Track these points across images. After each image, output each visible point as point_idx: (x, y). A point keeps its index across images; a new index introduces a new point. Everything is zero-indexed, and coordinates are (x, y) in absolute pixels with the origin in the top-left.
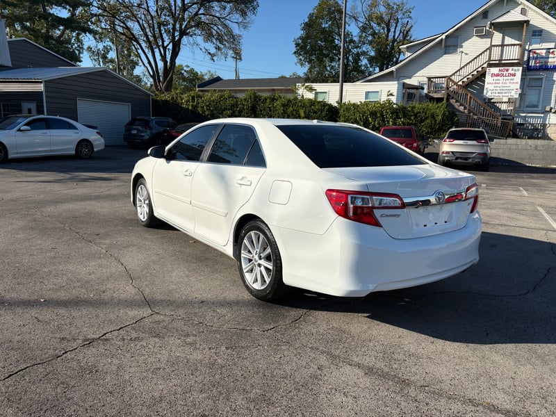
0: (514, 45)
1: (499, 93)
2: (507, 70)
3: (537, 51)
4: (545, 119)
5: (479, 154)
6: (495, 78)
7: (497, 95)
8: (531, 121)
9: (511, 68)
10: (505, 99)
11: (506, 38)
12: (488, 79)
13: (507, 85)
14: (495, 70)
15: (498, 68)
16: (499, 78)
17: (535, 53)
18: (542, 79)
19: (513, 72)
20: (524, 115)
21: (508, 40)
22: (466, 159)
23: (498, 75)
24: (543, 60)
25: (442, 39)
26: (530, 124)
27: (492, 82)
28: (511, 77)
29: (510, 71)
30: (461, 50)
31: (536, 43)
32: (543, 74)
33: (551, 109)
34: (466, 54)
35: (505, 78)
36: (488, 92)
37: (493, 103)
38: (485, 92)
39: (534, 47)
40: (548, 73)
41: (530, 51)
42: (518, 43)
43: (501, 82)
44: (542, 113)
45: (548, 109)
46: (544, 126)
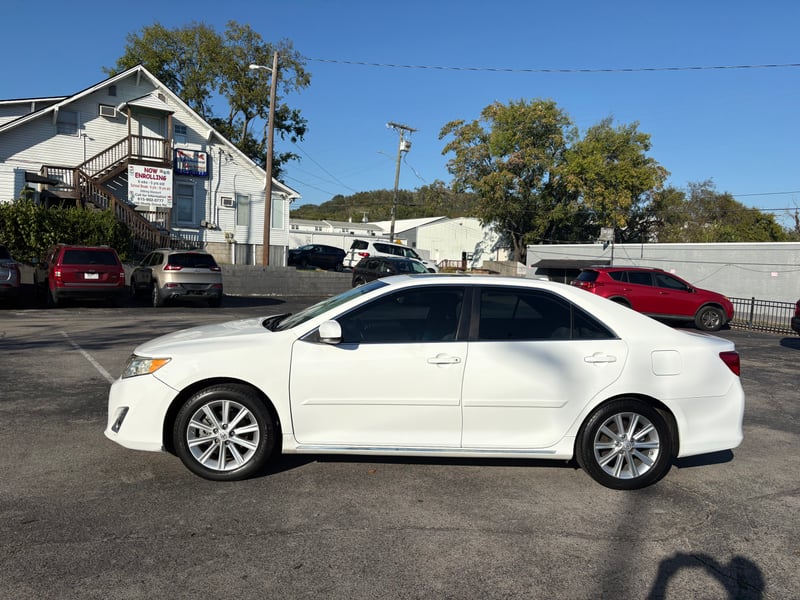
0: (156, 139)
1: (148, 200)
2: (155, 171)
3: (185, 152)
4: (201, 235)
5: (215, 285)
6: (141, 179)
7: (146, 202)
8: (186, 237)
9: (159, 169)
10: (152, 209)
11: (144, 128)
12: (132, 180)
13: (158, 190)
14: (140, 169)
15: (143, 167)
16: (146, 180)
17: (182, 153)
18: (192, 187)
19: (162, 175)
20: (177, 230)
21: (147, 132)
22: (200, 292)
23: (144, 176)
24: (192, 164)
25: (53, 110)
26: (185, 241)
27: (137, 183)
28: (161, 181)
29: (158, 173)
30: (83, 132)
31: (181, 142)
32: (193, 181)
33: (207, 223)
34: (92, 139)
35: (154, 181)
36: (133, 196)
37: (138, 211)
38: (130, 196)
39: (178, 145)
40: (200, 180)
41: (176, 150)
42: (160, 137)
43: (149, 185)
44: (197, 229)
45: (204, 225)
46: (201, 244)
